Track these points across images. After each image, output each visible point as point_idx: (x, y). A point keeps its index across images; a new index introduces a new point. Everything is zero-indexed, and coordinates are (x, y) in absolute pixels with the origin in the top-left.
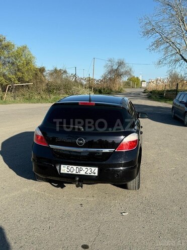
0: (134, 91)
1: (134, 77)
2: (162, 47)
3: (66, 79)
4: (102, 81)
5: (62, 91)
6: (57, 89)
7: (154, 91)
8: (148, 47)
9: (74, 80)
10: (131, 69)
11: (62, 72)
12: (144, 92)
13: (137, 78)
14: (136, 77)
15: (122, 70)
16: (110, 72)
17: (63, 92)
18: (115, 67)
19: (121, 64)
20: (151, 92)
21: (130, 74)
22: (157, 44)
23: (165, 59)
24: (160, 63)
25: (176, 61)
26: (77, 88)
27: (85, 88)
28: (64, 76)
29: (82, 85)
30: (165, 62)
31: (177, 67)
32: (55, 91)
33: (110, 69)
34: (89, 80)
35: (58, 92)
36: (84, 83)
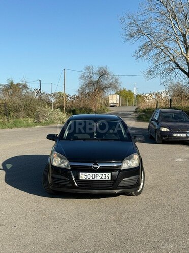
0: (123, 110)
1: (124, 90)
2: (152, 53)
3: (27, 97)
4: (77, 98)
5: (22, 113)
6: (15, 110)
7: (148, 109)
8: (134, 54)
9: (38, 97)
10: (116, 81)
11: (21, 87)
12: (135, 112)
13: (130, 91)
14: (127, 90)
15: (105, 82)
16: (88, 85)
17: (24, 115)
18: (95, 78)
19: (103, 73)
20: (144, 111)
21: (116, 88)
22: (146, 49)
23: (157, 68)
24: (150, 73)
25: (171, 70)
26: (43, 109)
27: (54, 107)
28: (24, 92)
29: (49, 103)
30: (157, 72)
31: (172, 78)
32: (12, 114)
33: (88, 80)
34: (60, 96)
35: (16, 114)
36: (53, 100)
